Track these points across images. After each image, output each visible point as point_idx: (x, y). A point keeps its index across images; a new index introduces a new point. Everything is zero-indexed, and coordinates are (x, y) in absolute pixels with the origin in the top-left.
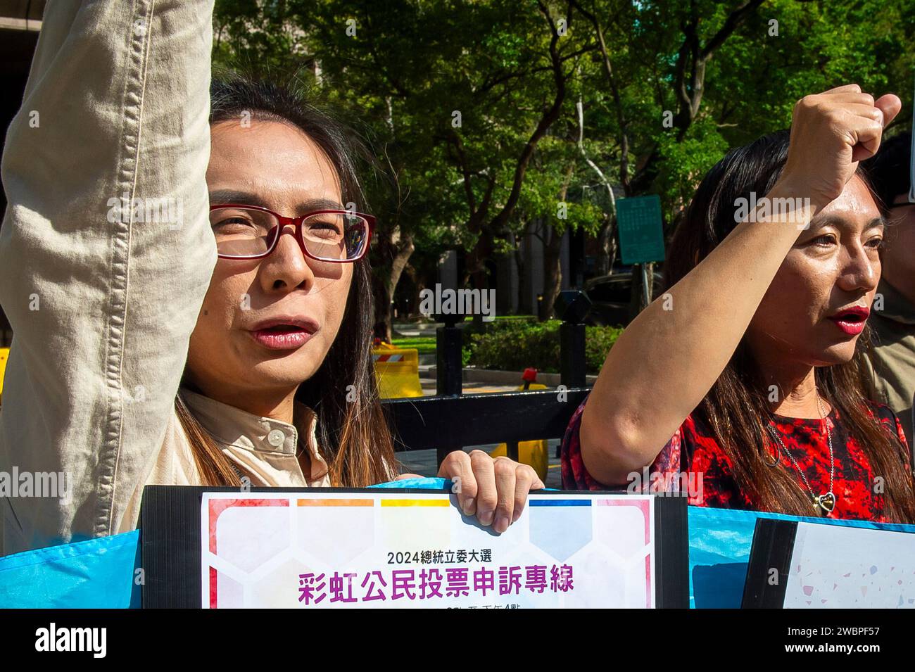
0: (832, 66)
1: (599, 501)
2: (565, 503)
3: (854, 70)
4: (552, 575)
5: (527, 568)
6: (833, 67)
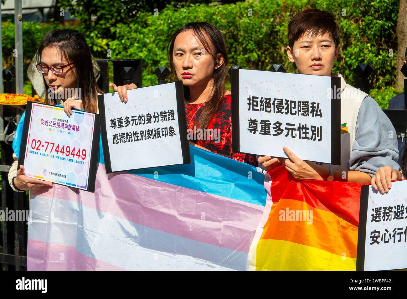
1: (86, 114)
2: (80, 113)
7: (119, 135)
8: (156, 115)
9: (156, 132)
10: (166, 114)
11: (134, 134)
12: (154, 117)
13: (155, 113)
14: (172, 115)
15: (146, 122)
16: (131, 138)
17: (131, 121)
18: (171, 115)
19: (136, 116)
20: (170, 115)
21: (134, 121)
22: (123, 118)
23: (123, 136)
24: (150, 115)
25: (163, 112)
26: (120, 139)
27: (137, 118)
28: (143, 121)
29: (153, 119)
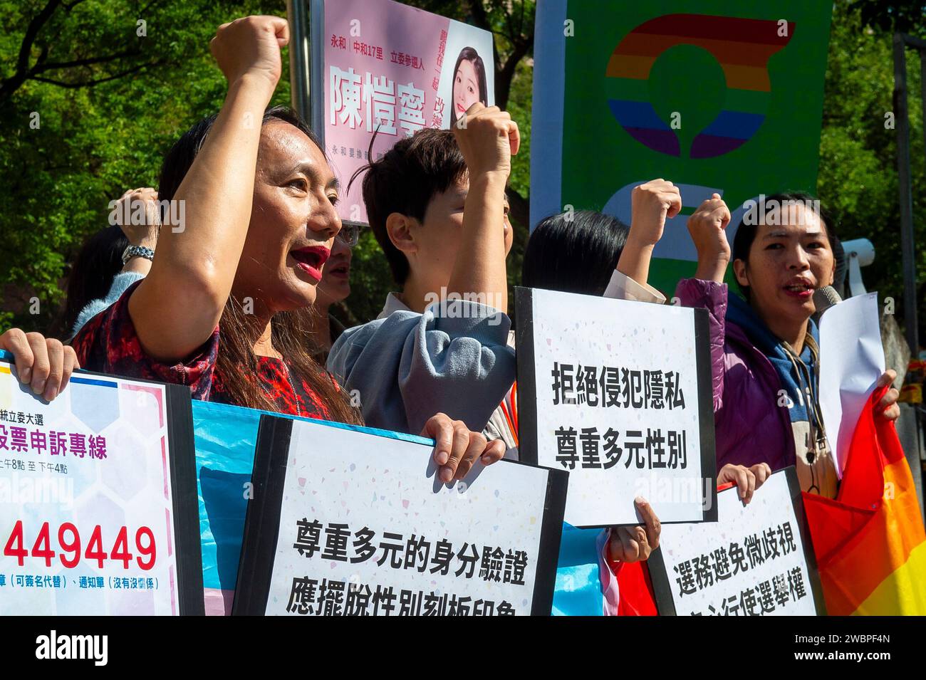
0: (109, 168)
1: (123, 385)
2: (97, 382)
3: (137, 175)
4: (90, 444)
5: (70, 435)
6: (109, 171)
7: (320, 583)
8: (469, 553)
9: (456, 608)
10: (501, 560)
11: (378, 596)
12: (461, 556)
13: (466, 545)
14: (519, 568)
15: (431, 565)
16: (366, 605)
17: (377, 546)
18: (516, 567)
19: (399, 537)
20: (513, 568)
21: (390, 551)
22: (353, 529)
23: (334, 591)
24: (449, 546)
25: (493, 551)
26: (320, 600)
27: (404, 542)
28: (421, 559)
29: (455, 564)
